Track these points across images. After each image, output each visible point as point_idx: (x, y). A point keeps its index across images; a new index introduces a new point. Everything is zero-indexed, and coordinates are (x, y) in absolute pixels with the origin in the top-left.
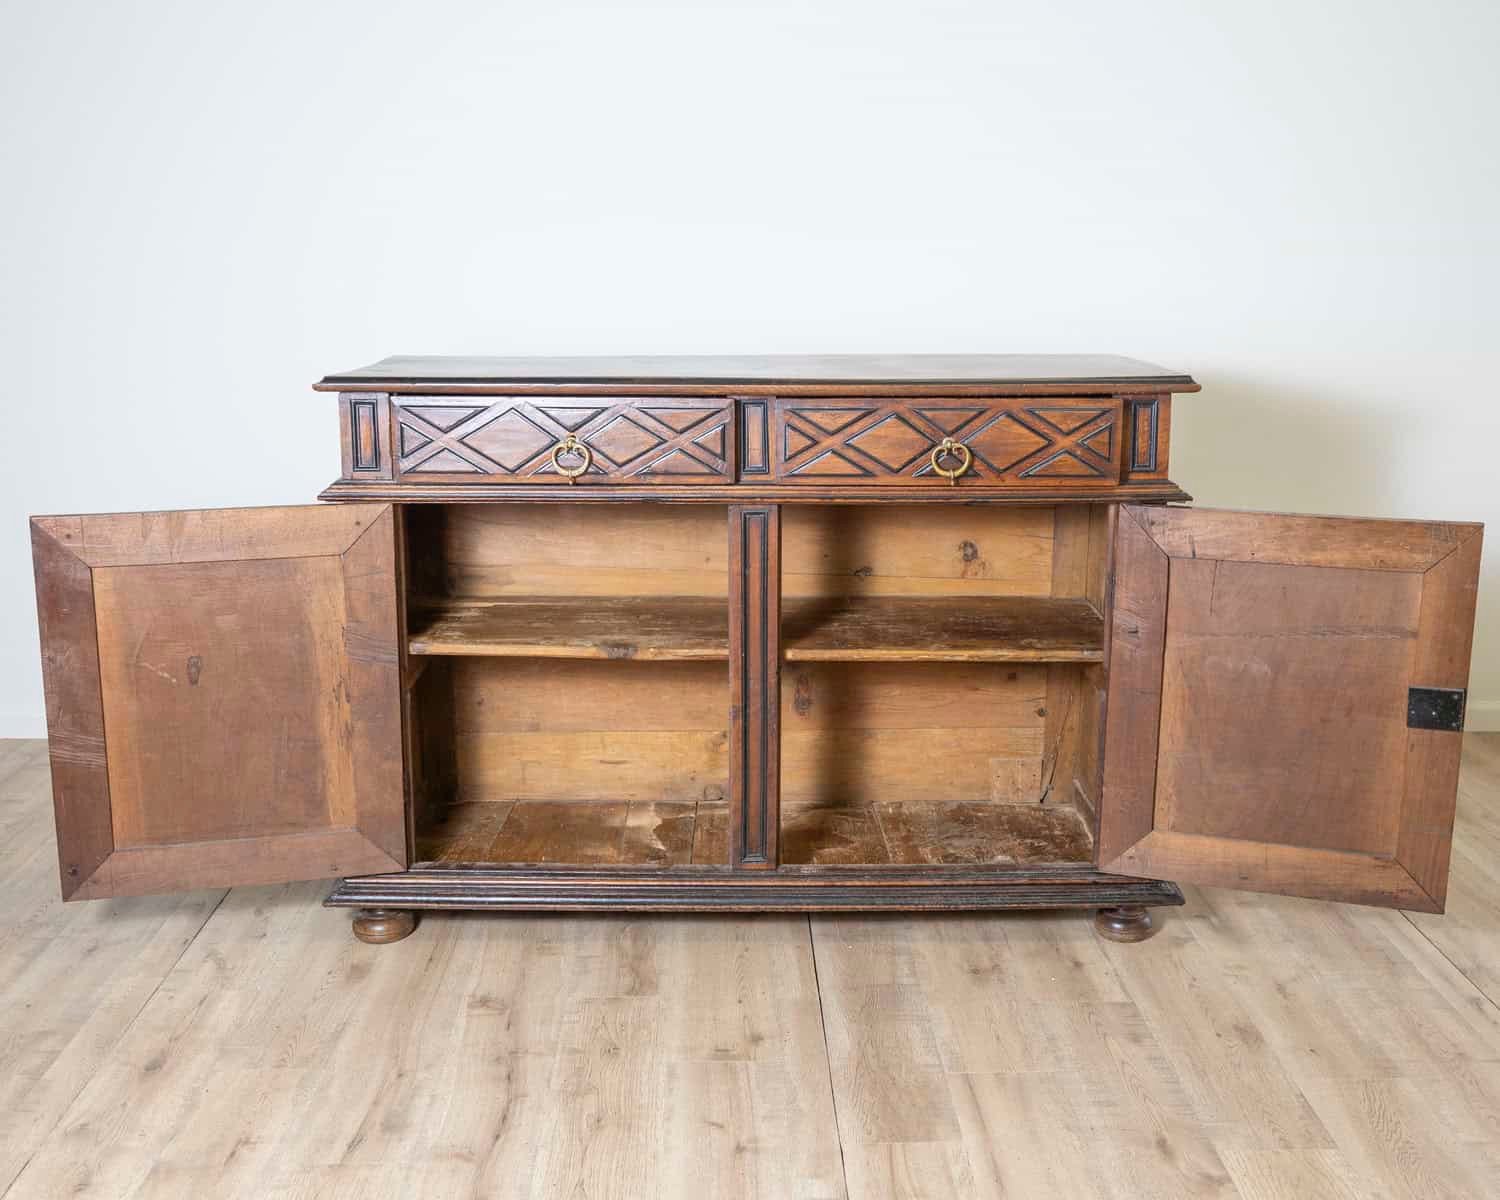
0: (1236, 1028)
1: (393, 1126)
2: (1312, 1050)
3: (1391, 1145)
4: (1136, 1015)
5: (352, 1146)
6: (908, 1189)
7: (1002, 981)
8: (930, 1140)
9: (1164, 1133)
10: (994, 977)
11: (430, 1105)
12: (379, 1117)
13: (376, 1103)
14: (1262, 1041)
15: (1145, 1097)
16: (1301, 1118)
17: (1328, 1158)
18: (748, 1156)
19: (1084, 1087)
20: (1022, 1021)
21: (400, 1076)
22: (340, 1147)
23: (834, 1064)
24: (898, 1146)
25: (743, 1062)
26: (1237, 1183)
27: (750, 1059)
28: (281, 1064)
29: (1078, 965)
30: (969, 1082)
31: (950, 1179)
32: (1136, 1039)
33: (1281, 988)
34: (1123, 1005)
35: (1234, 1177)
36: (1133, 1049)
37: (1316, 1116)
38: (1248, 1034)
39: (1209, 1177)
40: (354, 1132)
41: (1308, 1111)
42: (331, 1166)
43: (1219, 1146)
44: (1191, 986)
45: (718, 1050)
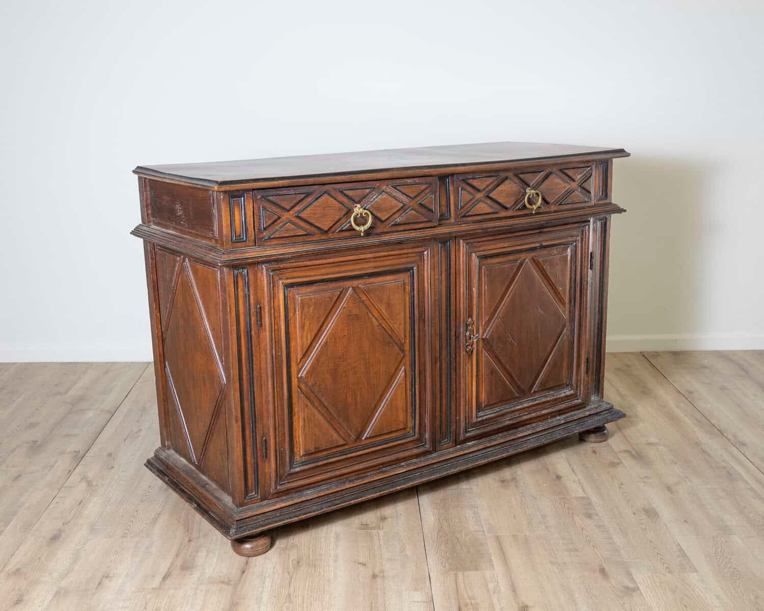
0: (644, 509)
1: (187, 567)
2: (685, 521)
3: (726, 570)
4: (590, 504)
5: (165, 578)
6: (465, 595)
7: (517, 487)
8: (477, 570)
9: (604, 565)
10: (512, 484)
11: (207, 556)
12: (179, 562)
13: (177, 555)
14: (658, 516)
15: (594, 547)
16: (678, 556)
17: (693, 577)
18: (379, 580)
19: (561, 542)
20: (528, 507)
21: (190, 541)
22: (158, 579)
23: (426, 531)
24: (460, 574)
25: (376, 531)
26: (642, 591)
27: (380, 530)
28: (124, 536)
29: (559, 477)
30: (498, 539)
31: (488, 590)
32: (589, 516)
33: (669, 488)
34: (582, 498)
35: (641, 587)
36: (588, 521)
37: (686, 556)
38: (651, 513)
39: (628, 588)
40: (166, 571)
41: (682, 554)
42: (153, 589)
43: (633, 571)
44: (620, 488)
45: (362, 525)
